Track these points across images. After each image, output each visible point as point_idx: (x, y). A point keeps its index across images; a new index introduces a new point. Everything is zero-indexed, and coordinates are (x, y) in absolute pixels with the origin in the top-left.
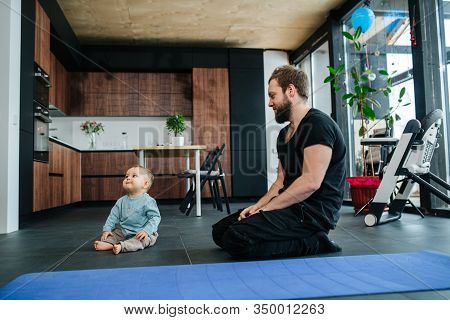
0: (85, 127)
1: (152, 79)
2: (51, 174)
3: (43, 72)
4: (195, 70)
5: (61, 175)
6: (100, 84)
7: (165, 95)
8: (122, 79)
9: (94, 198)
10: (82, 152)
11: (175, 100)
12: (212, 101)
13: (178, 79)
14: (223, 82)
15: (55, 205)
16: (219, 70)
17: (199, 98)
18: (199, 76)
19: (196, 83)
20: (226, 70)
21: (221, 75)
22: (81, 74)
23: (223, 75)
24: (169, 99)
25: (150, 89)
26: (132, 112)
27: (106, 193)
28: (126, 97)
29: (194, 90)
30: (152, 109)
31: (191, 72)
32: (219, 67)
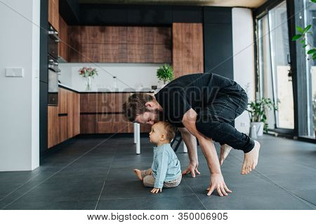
0: (82, 72)
1: (138, 32)
2: (60, 115)
3: (55, 30)
4: (174, 24)
5: (66, 115)
6: (94, 36)
7: (149, 45)
8: (113, 32)
9: (91, 132)
10: (81, 93)
11: (158, 50)
12: (188, 51)
13: (160, 32)
14: (198, 34)
15: (63, 140)
16: (195, 24)
17: (178, 48)
18: (178, 30)
19: (175, 36)
20: (200, 25)
21: (197, 28)
22: (79, 27)
23: (198, 29)
24: (152, 49)
25: (137, 40)
26: (122, 59)
27: (100, 128)
28: (117, 47)
29: (174, 41)
30: (138, 57)
31: (171, 26)
32: (195, 22)
